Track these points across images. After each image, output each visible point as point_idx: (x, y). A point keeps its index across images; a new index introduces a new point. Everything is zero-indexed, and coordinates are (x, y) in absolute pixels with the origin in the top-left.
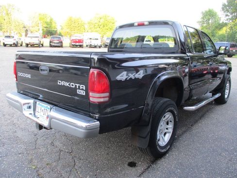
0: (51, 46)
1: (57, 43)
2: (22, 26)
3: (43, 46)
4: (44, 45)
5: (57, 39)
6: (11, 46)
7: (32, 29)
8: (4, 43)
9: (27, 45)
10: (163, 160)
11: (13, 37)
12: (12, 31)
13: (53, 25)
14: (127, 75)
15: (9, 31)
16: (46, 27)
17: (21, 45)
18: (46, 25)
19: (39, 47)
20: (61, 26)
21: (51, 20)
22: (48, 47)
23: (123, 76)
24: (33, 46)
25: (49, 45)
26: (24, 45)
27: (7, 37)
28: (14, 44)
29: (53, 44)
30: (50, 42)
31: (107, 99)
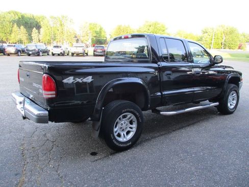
0: (95, 55)
1: (101, 52)
2: (74, 36)
3: (87, 55)
4: (89, 54)
5: (101, 48)
6: (59, 55)
7: (82, 39)
8: (52, 53)
9: (73, 54)
10: (122, 153)
11: (61, 47)
12: (64, 41)
13: (103, 34)
14: (74, 79)
15: (61, 40)
16: (95, 37)
17: (68, 55)
18: (95, 35)
19: (83, 56)
20: (110, 35)
21: (101, 29)
22: (91, 56)
23: (69, 80)
24: (78, 55)
25: (93, 54)
26: (70, 54)
27: (55, 47)
28: (61, 53)
29: (97, 54)
30: (94, 51)
31: (54, 96)
